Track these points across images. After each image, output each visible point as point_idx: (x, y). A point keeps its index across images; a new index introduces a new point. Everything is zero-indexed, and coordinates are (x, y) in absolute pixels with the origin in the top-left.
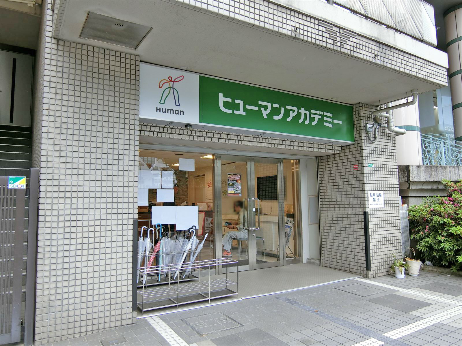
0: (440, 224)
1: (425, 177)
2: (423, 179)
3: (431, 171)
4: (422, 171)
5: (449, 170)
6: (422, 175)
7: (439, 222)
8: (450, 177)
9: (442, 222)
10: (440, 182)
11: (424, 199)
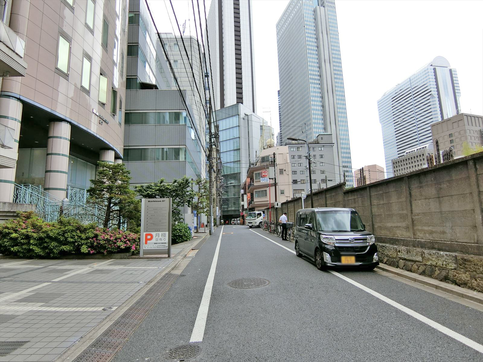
0: (6, 233)
1: (8, 209)
2: (6, 210)
3: (13, 206)
4: (6, 206)
5: (25, 206)
6: (6, 208)
7: (6, 232)
8: (26, 209)
9: (8, 232)
10: (14, 212)
11: (6, 220)
